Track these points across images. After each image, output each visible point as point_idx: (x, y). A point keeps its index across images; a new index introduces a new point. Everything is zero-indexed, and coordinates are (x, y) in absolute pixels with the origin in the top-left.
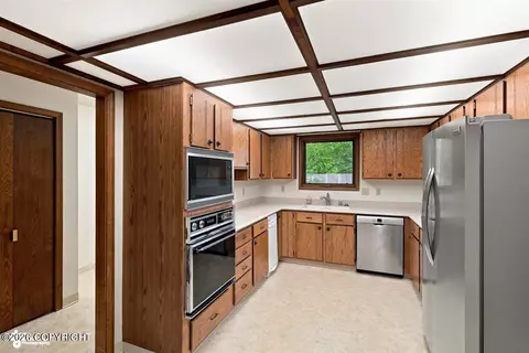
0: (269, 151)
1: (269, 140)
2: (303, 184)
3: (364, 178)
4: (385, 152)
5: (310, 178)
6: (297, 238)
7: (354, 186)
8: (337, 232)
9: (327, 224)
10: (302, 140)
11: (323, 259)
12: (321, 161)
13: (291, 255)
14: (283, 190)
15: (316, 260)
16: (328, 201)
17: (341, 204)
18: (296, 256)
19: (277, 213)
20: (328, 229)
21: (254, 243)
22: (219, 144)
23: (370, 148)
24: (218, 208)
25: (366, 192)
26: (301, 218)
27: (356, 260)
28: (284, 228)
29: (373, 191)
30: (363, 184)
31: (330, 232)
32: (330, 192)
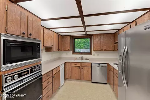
0: (62, 41)
1: (62, 37)
2: (74, 53)
3: (94, 51)
4: (100, 42)
5: (76, 50)
6: (71, 72)
7: (90, 53)
8: (85, 69)
9: (82, 66)
10: (73, 38)
11: (80, 79)
12: (80, 45)
13: (69, 78)
14: (67, 55)
15: (78, 79)
16: (82, 58)
17: (86, 59)
18: (71, 78)
19: (64, 63)
20: (82, 68)
21: (53, 77)
22: (30, 35)
23: (96, 40)
24: (31, 66)
25: (94, 55)
26: (73, 65)
27: (91, 78)
28: (67, 68)
29: (96, 55)
30: (93, 52)
31: (82, 70)
32: (83, 55)
